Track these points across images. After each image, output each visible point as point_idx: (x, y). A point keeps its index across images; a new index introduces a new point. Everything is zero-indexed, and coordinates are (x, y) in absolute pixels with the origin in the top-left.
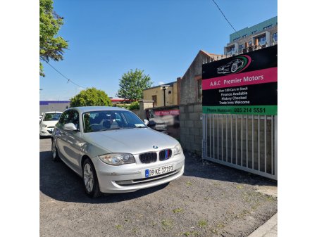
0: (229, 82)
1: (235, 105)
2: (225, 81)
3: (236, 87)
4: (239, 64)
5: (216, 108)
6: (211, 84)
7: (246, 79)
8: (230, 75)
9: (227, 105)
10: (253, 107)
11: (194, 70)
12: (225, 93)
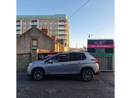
0: (99, 46)
1: (101, 53)
2: (97, 46)
3: (101, 48)
4: (102, 42)
5: (94, 53)
6: (92, 46)
7: (105, 46)
8: (99, 44)
9: (98, 53)
10: (107, 54)
11: (29, 34)
12: (97, 49)
